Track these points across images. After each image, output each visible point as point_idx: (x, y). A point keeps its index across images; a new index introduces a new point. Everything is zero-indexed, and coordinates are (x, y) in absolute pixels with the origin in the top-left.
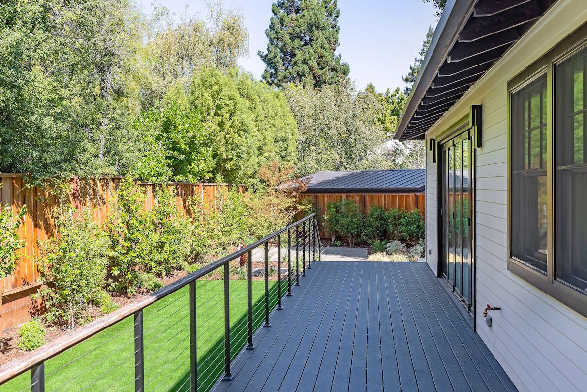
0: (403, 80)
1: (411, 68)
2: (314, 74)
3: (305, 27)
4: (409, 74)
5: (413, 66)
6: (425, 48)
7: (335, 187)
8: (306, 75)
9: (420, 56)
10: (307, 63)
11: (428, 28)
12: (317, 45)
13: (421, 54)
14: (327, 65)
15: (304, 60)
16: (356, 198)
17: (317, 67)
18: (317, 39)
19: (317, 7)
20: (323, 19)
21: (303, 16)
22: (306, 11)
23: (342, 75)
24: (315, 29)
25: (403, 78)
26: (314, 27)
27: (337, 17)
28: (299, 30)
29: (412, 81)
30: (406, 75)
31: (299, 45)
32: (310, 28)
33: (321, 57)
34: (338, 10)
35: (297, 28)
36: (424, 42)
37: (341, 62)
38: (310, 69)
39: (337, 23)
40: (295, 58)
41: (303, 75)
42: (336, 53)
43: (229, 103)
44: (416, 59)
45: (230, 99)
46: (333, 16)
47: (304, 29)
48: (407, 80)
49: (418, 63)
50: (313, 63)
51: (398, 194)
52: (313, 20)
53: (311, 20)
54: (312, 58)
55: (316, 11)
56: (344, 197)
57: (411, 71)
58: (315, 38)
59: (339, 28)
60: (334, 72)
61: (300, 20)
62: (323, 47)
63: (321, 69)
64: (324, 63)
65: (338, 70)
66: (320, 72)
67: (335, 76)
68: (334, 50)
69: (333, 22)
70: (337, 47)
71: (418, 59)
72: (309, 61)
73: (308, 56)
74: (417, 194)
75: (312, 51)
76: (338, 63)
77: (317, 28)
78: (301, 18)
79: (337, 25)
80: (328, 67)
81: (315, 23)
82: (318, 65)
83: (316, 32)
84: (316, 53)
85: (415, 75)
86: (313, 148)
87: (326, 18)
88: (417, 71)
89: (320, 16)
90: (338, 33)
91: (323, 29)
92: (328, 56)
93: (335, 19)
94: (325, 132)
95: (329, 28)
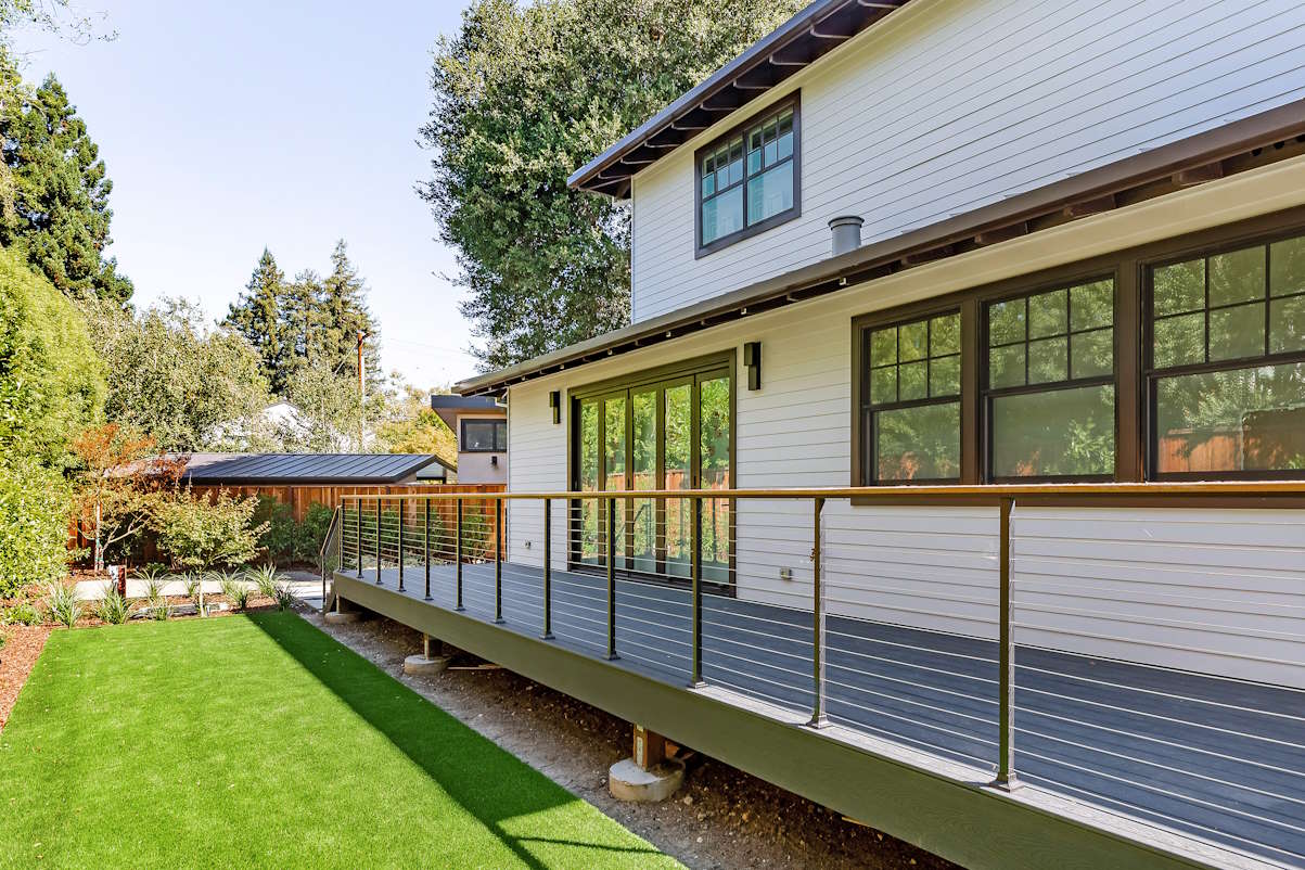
0: (217, 324)
1: (231, 307)
2: (55, 286)
3: (32, 195)
4: (228, 317)
5: (235, 305)
10: (41, 262)
11: (263, 251)
12: (64, 233)
13: (250, 288)
15: (34, 255)
17: (65, 274)
18: (64, 222)
19: (63, 165)
20: (77, 189)
22: (34, 164)
23: (118, 296)
24: (59, 204)
25: (216, 320)
26: (57, 199)
27: (108, 193)
30: (221, 317)
31: (18, 226)
32: (45, 199)
33: (74, 256)
34: (110, 182)
36: (256, 271)
37: (116, 272)
38: (47, 274)
39: (105, 204)
42: (106, 256)
44: (240, 294)
46: (98, 189)
48: (223, 326)
49: (243, 302)
50: (56, 264)
51: (356, 486)
52: (55, 185)
53: (50, 184)
54: (54, 255)
55: (62, 172)
57: (231, 313)
58: (60, 220)
59: (110, 214)
60: (103, 289)
62: (77, 238)
63: (73, 279)
64: (79, 268)
65: (111, 287)
66: (73, 284)
68: (100, 249)
69: (97, 200)
70: (106, 246)
71: (244, 295)
72: (47, 259)
73: (42, 250)
74: (390, 486)
75: (54, 242)
76: (109, 274)
77: (64, 204)
79: (107, 207)
80: (90, 278)
81: (60, 191)
82: (67, 270)
83: (62, 209)
84: (61, 247)
85: (238, 319)
86: (130, 413)
87: (84, 188)
88: (242, 314)
89: (70, 182)
90: (109, 222)
91: (78, 206)
92: (87, 257)
93: (102, 195)
94: (153, 387)
95: (90, 206)
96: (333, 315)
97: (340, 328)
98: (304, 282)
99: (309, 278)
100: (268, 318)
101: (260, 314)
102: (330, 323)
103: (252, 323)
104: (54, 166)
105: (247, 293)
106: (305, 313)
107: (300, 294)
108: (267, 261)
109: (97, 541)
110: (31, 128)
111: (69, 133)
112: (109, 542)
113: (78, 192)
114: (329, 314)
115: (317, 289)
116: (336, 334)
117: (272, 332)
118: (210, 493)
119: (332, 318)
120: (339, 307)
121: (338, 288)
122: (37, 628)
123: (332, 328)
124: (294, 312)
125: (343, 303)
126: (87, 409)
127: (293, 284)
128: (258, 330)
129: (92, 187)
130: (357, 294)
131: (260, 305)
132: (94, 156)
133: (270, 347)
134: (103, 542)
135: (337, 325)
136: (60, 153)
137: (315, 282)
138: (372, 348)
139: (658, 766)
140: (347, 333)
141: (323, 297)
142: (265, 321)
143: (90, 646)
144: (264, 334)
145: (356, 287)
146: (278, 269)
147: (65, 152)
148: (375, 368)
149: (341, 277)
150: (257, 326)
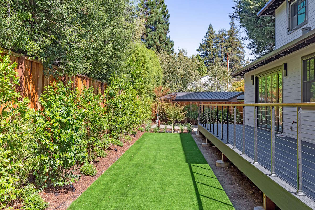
0: (196, 50)
2: (157, 46)
3: (153, 22)
4: (199, 47)
5: (201, 43)
6: (208, 34)
7: (186, 99)
8: (153, 46)
9: (205, 38)
10: (153, 40)
11: (209, 25)
12: (159, 31)
13: (206, 37)
14: (163, 41)
15: (152, 39)
16: (197, 103)
17: (159, 42)
18: (159, 28)
19: (159, 13)
21: (152, 17)
22: (153, 14)
23: (170, 47)
24: (158, 24)
25: (196, 49)
26: (158, 22)
27: (169, 18)
28: (150, 24)
29: (201, 51)
30: (198, 48)
31: (150, 31)
32: (155, 23)
33: (161, 37)
34: (169, 15)
35: (149, 23)
36: (207, 31)
37: (170, 40)
38: (155, 43)
39: (168, 21)
40: (148, 37)
41: (152, 46)
42: (168, 36)
43: (142, 59)
44: (203, 40)
45: (143, 57)
46: (166, 17)
47: (152, 23)
48: (198, 50)
49: (204, 42)
50: (157, 40)
51: (217, 102)
52: (157, 19)
53: (156, 19)
54: (156, 38)
55: (158, 15)
56: (191, 103)
57: (200, 46)
58: (158, 28)
59: (169, 24)
60: (167, 45)
61: (150, 19)
62: (161, 32)
63: (160, 43)
64: (162, 40)
65: (169, 44)
66: (160, 45)
67: (167, 47)
68: (167, 34)
69: (166, 21)
70: (168, 33)
72: (155, 39)
73: (154, 37)
75: (156, 34)
76: (168, 41)
77: (159, 23)
78: (151, 17)
80: (164, 43)
81: (158, 20)
82: (159, 41)
83: (158, 25)
84: (158, 35)
85: (202, 48)
86: (168, 81)
87: (163, 18)
88: (203, 46)
89: (160, 17)
90: (169, 26)
91: (162, 23)
92: (164, 37)
93: (167, 19)
94: (173, 74)
95: (164, 23)
96: (230, 43)
97: (232, 47)
98: (221, 33)
99: (223, 31)
100: (210, 46)
101: (208, 45)
102: (228, 46)
103: (206, 49)
104: (157, 14)
105: (204, 39)
106: (221, 44)
107: (220, 37)
108: (210, 28)
109: (158, 115)
110: (153, 5)
111: (161, 3)
112: (160, 115)
113: (162, 19)
114: (228, 43)
115: (225, 35)
116: (230, 49)
117: (211, 51)
118: (176, 103)
119: (229, 44)
120: (231, 39)
121: (231, 34)
122: (143, 132)
123: (229, 47)
124: (218, 44)
125: (233, 38)
126: (158, 81)
127: (218, 34)
128: (208, 51)
129: (165, 17)
130: (238, 34)
131: (208, 42)
132: (166, 8)
133: (211, 56)
134: (159, 115)
135: (231, 46)
136: (158, 10)
137: (224, 33)
138: (242, 53)
139: (225, 161)
140: (234, 48)
141: (227, 37)
142: (209, 48)
143: (150, 135)
144: (209, 52)
145: (237, 32)
146: (213, 30)
147: (160, 9)
148: (243, 60)
149: (232, 30)
150: (207, 49)
